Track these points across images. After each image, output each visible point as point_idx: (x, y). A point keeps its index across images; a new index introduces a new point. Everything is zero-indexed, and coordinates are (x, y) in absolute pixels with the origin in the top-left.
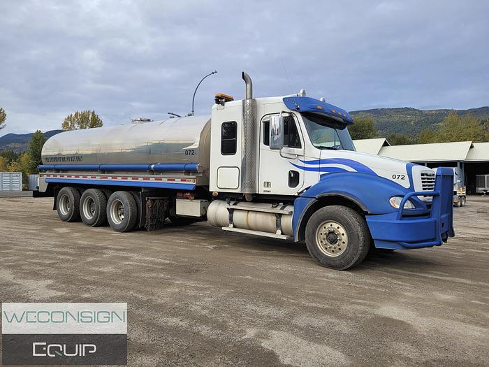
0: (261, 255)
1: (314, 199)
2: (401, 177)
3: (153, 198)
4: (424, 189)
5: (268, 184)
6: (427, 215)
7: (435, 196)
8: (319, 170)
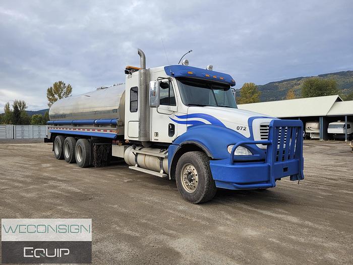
0: (156, 189)
1: (179, 146)
2: (243, 129)
3: (98, 144)
4: (262, 139)
5: (157, 134)
6: (263, 160)
7: (268, 144)
8: (187, 123)
